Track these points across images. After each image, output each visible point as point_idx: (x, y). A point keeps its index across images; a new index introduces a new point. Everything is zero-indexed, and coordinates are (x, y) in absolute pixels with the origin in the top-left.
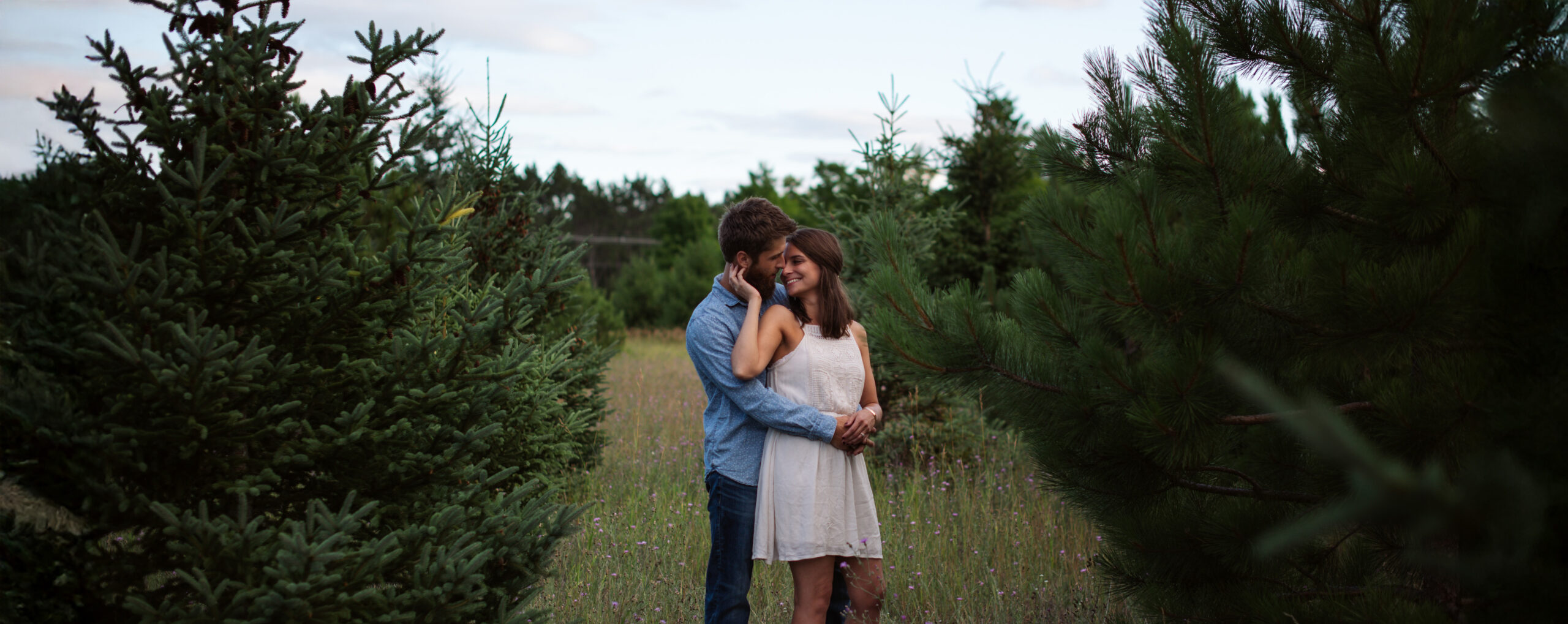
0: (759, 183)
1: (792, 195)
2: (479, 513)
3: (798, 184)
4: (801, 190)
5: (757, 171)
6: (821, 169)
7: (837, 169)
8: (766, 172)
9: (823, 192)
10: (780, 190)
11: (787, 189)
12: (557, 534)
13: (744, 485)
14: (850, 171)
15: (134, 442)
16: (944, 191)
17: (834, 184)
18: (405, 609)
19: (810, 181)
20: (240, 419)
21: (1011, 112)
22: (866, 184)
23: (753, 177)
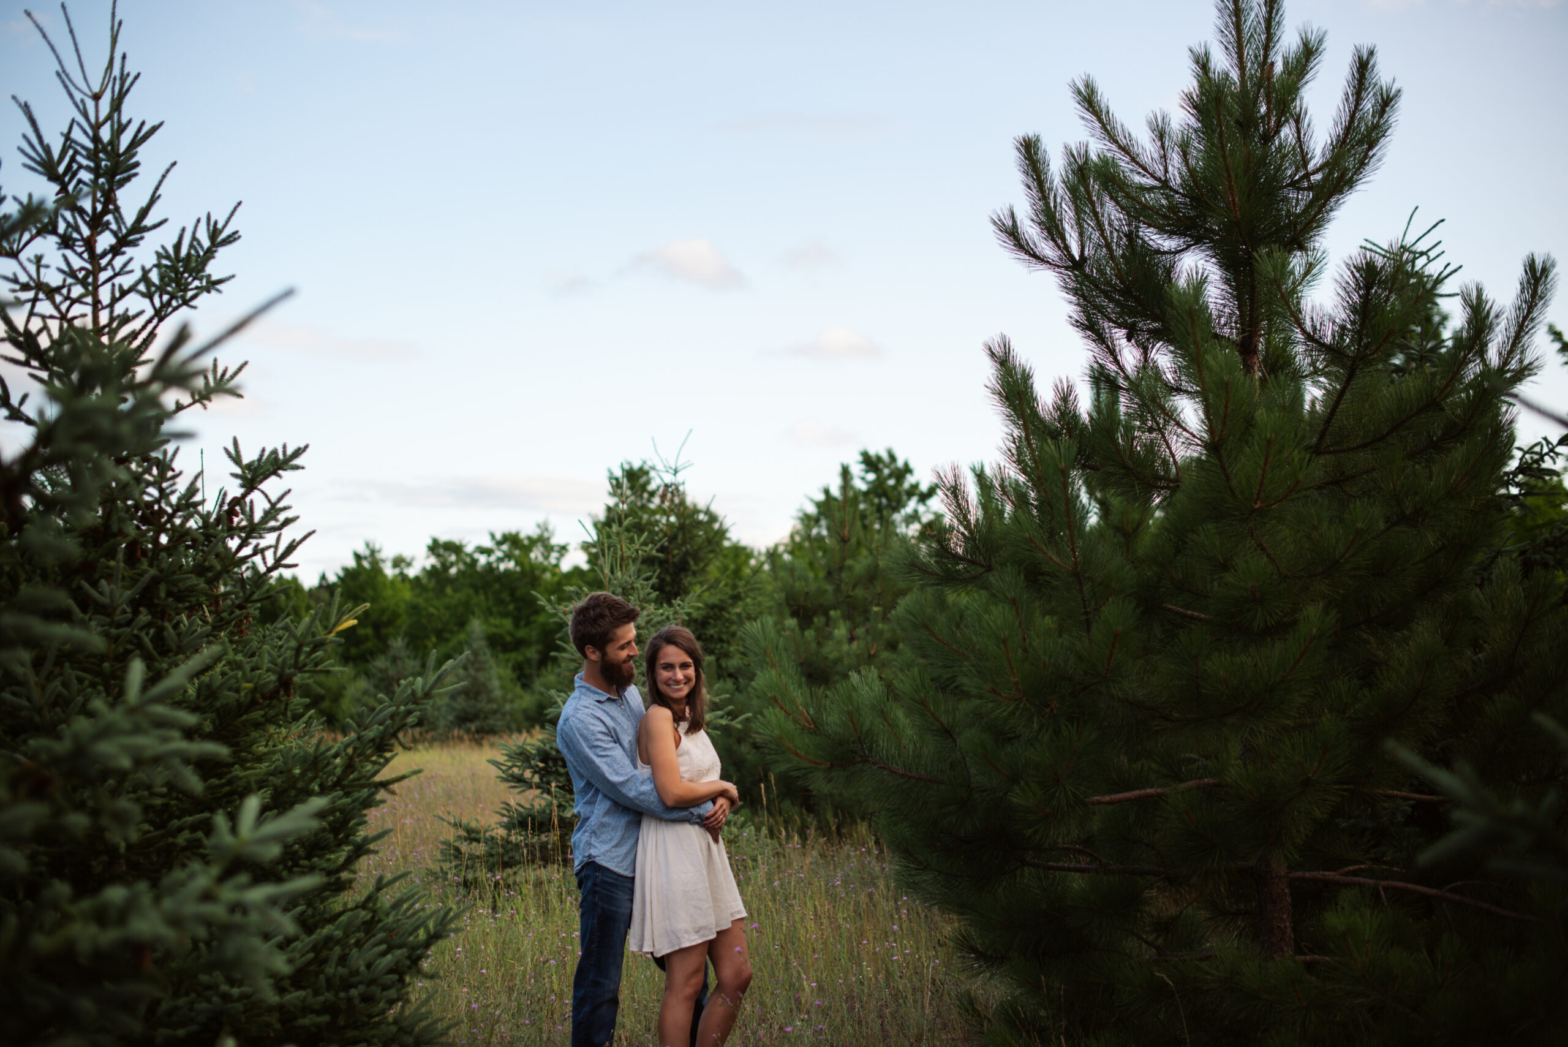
0: (366, 564)
1: (403, 577)
2: (369, 916)
3: (409, 564)
4: (412, 572)
5: (363, 551)
6: (435, 547)
7: (454, 548)
8: (373, 552)
9: (436, 574)
10: (389, 571)
11: (397, 571)
12: (434, 937)
13: (622, 876)
14: (469, 549)
15: (44, 859)
16: (577, 571)
17: (452, 564)
18: (318, 1013)
19: (421, 562)
20: (149, 832)
21: (648, 482)
22: (489, 564)
23: (358, 557)
